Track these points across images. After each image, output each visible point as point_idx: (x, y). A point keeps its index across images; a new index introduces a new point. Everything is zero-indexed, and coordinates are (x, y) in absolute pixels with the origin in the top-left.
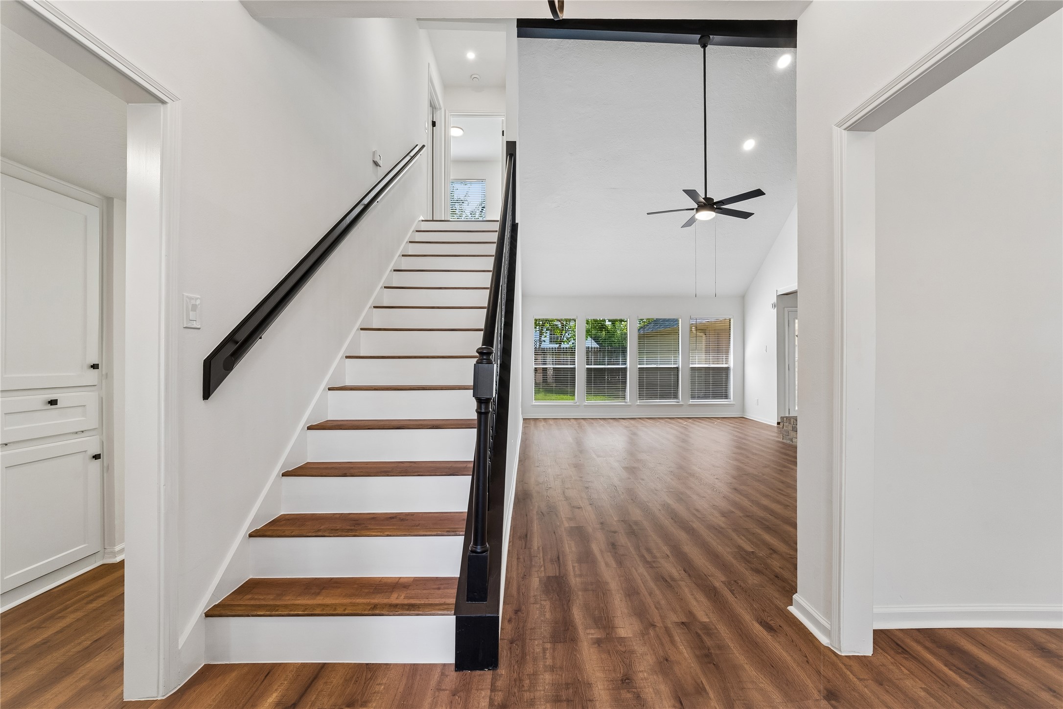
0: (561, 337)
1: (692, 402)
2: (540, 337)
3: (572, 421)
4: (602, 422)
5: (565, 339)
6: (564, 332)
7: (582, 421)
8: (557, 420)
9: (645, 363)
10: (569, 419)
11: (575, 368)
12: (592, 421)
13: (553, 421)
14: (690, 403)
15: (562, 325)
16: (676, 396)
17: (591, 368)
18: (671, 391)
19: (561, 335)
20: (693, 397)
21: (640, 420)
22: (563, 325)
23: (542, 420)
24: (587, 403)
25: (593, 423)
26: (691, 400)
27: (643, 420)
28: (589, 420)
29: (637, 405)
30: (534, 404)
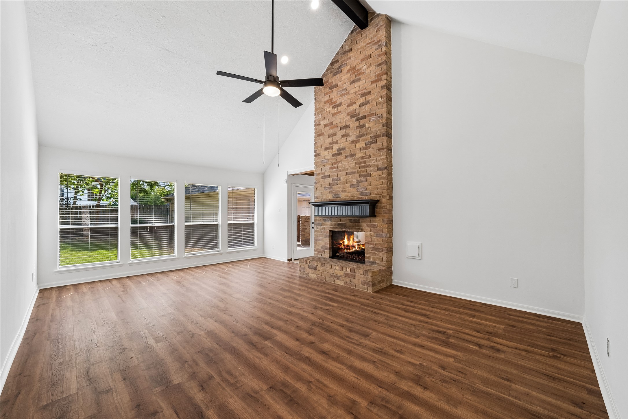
0: (100, 196)
1: (229, 250)
2: (75, 194)
3: (115, 282)
4: (150, 278)
5: (104, 197)
6: (103, 192)
7: (127, 281)
8: (93, 285)
9: (191, 221)
10: (110, 280)
11: (117, 228)
12: (139, 279)
13: (88, 287)
14: (228, 251)
15: (101, 186)
16: (217, 247)
17: (137, 227)
18: (212, 243)
19: (100, 193)
20: (230, 246)
21: (188, 271)
22: (103, 186)
23: (71, 287)
24: (132, 261)
25: (140, 283)
26: (228, 249)
27: (192, 271)
28: (135, 278)
29: (185, 257)
30: (58, 270)
